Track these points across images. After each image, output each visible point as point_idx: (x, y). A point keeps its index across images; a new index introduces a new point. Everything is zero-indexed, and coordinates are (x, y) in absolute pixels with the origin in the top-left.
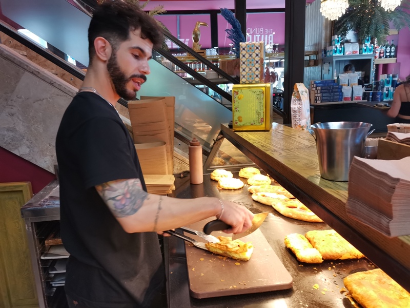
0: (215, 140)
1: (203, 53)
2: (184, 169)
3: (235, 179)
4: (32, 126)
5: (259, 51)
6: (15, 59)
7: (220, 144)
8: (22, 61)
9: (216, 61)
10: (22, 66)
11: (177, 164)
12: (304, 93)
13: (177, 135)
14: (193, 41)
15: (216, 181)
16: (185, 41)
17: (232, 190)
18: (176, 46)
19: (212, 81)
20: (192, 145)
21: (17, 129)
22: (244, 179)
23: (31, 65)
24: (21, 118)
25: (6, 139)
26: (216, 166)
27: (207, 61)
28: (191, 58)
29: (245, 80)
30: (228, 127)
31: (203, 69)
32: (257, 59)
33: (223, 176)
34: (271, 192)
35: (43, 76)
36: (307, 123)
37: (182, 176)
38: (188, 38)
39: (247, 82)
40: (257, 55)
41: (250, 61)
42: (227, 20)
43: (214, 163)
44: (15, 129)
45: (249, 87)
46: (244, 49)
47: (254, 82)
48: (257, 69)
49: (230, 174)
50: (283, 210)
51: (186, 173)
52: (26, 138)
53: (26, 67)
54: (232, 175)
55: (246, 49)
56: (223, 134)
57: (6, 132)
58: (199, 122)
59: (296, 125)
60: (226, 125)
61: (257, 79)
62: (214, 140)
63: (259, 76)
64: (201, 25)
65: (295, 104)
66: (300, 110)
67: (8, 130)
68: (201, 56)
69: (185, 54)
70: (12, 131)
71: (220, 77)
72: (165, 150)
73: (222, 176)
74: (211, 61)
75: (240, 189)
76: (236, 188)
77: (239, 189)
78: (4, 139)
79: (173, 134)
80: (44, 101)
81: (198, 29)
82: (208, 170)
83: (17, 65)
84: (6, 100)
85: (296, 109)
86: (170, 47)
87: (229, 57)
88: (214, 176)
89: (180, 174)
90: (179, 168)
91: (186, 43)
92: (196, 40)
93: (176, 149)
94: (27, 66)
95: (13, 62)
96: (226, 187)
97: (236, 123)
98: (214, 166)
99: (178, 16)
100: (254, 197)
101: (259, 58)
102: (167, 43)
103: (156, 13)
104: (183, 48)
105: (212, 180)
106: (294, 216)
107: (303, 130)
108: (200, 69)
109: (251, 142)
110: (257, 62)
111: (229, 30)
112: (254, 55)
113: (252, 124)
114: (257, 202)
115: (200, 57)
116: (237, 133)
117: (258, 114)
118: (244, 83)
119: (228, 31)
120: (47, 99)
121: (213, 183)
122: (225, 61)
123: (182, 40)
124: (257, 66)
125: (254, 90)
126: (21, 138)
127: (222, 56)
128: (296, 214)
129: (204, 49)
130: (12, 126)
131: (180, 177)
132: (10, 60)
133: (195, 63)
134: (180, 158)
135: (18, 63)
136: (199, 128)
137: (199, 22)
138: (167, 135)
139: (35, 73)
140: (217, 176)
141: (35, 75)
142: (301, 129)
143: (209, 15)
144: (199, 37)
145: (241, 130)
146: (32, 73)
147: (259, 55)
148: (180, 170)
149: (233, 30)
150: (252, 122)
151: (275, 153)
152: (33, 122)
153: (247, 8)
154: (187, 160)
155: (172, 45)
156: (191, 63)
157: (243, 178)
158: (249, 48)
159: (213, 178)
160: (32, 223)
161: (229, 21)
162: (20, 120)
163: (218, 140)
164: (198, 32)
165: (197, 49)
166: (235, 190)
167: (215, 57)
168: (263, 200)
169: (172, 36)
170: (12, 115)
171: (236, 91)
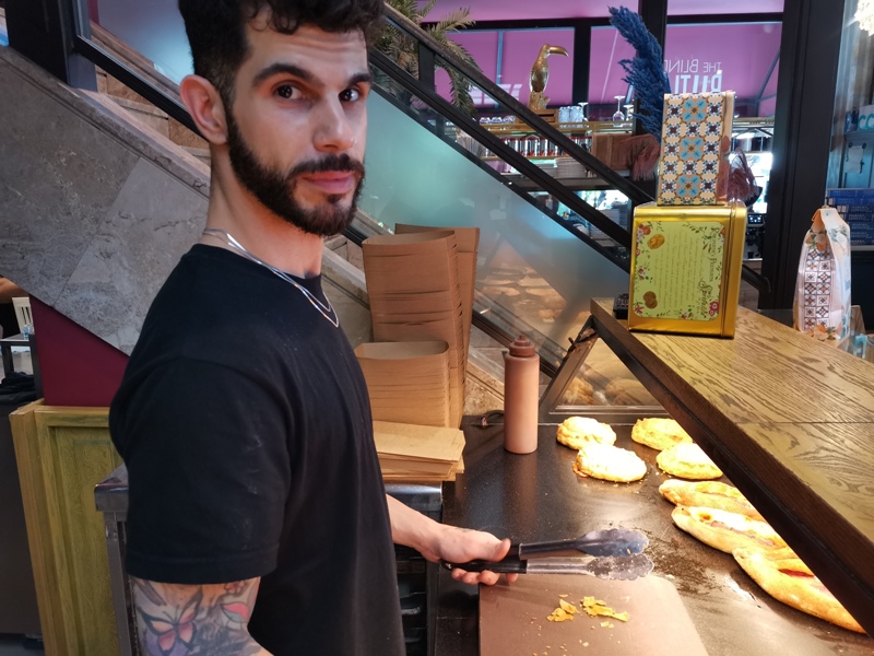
0: (574, 339)
1: (552, 115)
2: (491, 404)
3: (623, 451)
4: (149, 282)
5: (719, 119)
6: (118, 127)
7: (587, 351)
8: (134, 134)
9: (581, 135)
10: (134, 144)
11: (473, 392)
12: (839, 235)
13: (478, 320)
14: (531, 88)
15: (573, 451)
16: (511, 89)
17: (613, 482)
18: (489, 101)
19: (564, 183)
20: (514, 352)
21: (118, 288)
22: (647, 452)
23: (154, 142)
24: (126, 263)
25: (91, 308)
26: (571, 404)
27: (560, 134)
28: (524, 127)
29: (673, 195)
30: (611, 313)
31: (549, 154)
32: (712, 139)
33: (591, 439)
34: (727, 509)
35: (179, 168)
36: (844, 320)
37: (484, 423)
38: (519, 83)
39: (678, 201)
40: (713, 129)
41: (692, 144)
42: (626, 36)
43: (568, 395)
44: (113, 287)
45: (684, 216)
46: (675, 111)
47: (697, 201)
48: (710, 167)
49: (607, 433)
50: (770, 579)
51: (495, 416)
52: (134, 309)
53: (141, 147)
54: (613, 436)
55: (680, 112)
56: (595, 327)
57: (92, 294)
58: (531, 276)
59: (810, 323)
60: (608, 306)
61: (708, 195)
62: (570, 340)
63: (714, 186)
64: (551, 52)
65: (812, 266)
66: (825, 284)
67: (98, 288)
68: (547, 124)
69: (511, 118)
70: (106, 293)
71: (590, 175)
72: (445, 365)
73: (586, 438)
74: (569, 135)
75: (637, 481)
76: (624, 480)
77: (632, 483)
78: (87, 308)
79: (468, 317)
80: (179, 226)
81: (545, 63)
82: (552, 414)
83: (123, 140)
84: (97, 220)
85: (815, 280)
86: (477, 101)
87: (612, 127)
88: (566, 436)
89: (479, 418)
90: (478, 401)
91: (515, 94)
92: (538, 86)
93: (473, 352)
94: (145, 145)
95: (116, 135)
96: (598, 473)
97: (639, 310)
98: (566, 403)
99: (501, 32)
100: (679, 517)
101: (717, 138)
102: (471, 94)
103: (451, 27)
104: (506, 105)
105: (559, 444)
106: (806, 607)
107: (831, 338)
108: (541, 151)
109: (686, 375)
110: (711, 148)
111: (629, 61)
112: (703, 129)
113: (683, 316)
114: (686, 534)
115: (542, 126)
116: (638, 337)
117: (705, 289)
118: (670, 204)
119: (628, 65)
120: (185, 222)
121: (563, 452)
122: (605, 138)
123: (505, 87)
124: (711, 157)
125: (697, 223)
126: (125, 308)
127: (595, 124)
128: (810, 602)
129: (555, 106)
130: (106, 280)
131: (480, 427)
132: (109, 130)
133: (532, 139)
134: (481, 378)
135: (126, 139)
136: (532, 291)
137: (549, 46)
138: (451, 325)
139: (162, 161)
140: (574, 435)
141: (161, 165)
142: (827, 335)
143: (570, 31)
144: (546, 80)
145: (650, 329)
146: (155, 161)
147: (719, 129)
148: (481, 407)
149: (639, 63)
150: (685, 311)
151: (773, 435)
152: (151, 274)
153: (671, 12)
154: (501, 384)
155: (483, 98)
156: (522, 139)
157: (644, 446)
158: (689, 110)
159: (563, 440)
160: (119, 524)
161: (631, 39)
162: (125, 268)
163: (581, 340)
164: (544, 69)
165: (539, 107)
166: (621, 484)
167: (579, 126)
168: (707, 534)
169: (482, 77)
170: (109, 256)
171: (645, 224)
